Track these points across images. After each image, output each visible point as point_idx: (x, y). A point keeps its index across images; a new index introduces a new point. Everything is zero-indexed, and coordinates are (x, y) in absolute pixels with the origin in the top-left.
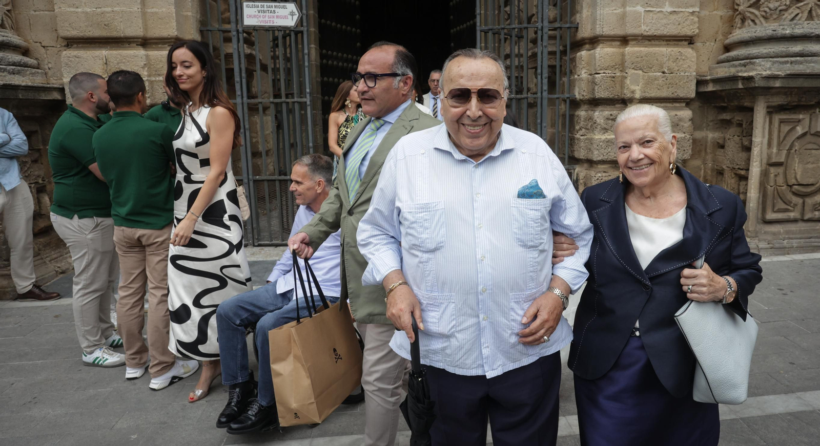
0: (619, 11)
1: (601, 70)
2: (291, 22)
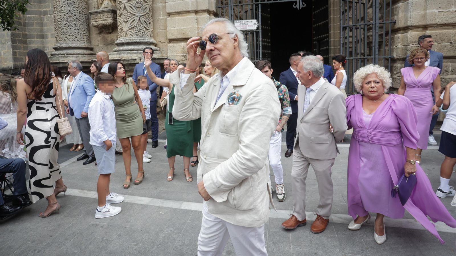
0: (422, 12)
1: (411, 43)
2: (254, 28)
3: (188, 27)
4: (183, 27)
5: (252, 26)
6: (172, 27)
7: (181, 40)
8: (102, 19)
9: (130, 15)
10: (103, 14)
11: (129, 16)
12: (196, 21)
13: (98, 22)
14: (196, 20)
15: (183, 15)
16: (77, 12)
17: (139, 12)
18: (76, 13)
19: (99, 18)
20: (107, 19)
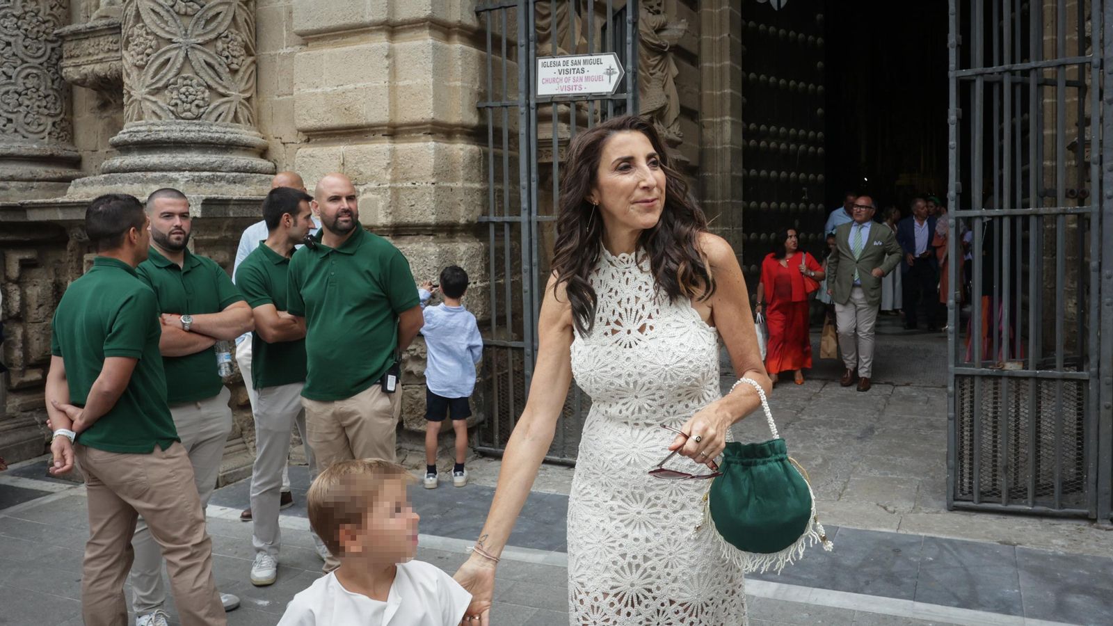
2: (607, 86)
3: (359, 85)
4: (345, 87)
5: (599, 79)
6: (309, 86)
7: (340, 134)
8: (95, 57)
9: (154, 42)
10: (97, 40)
11: (151, 47)
12: (386, 62)
13: (81, 69)
14: (388, 57)
15: (349, 39)
16: (15, 32)
17: (186, 31)
18: (12, 36)
19: (84, 55)
20: (107, 55)
